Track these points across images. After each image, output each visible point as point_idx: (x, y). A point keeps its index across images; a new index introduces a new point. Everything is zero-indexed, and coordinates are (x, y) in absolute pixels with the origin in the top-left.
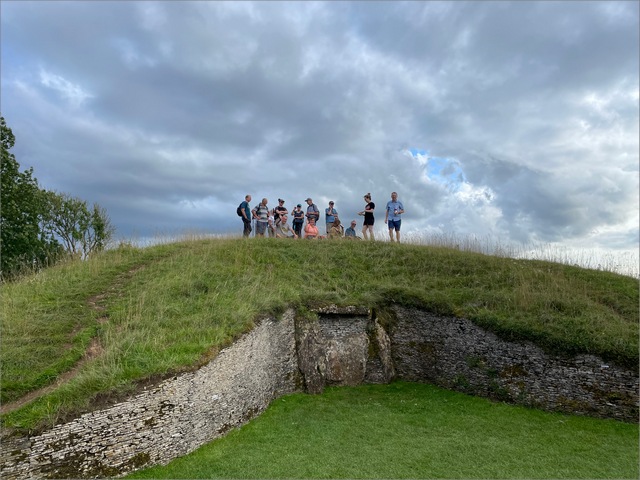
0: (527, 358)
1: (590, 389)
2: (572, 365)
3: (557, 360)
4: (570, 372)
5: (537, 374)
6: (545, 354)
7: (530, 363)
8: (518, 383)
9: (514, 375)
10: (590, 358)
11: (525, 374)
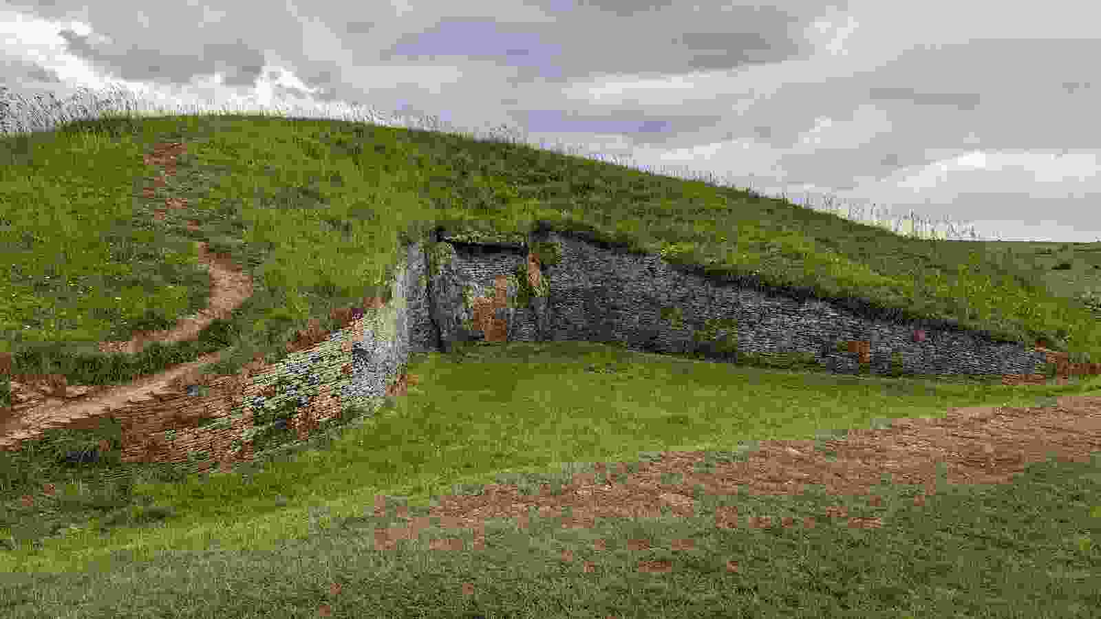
0: (740, 306)
2: (795, 313)
4: (792, 321)
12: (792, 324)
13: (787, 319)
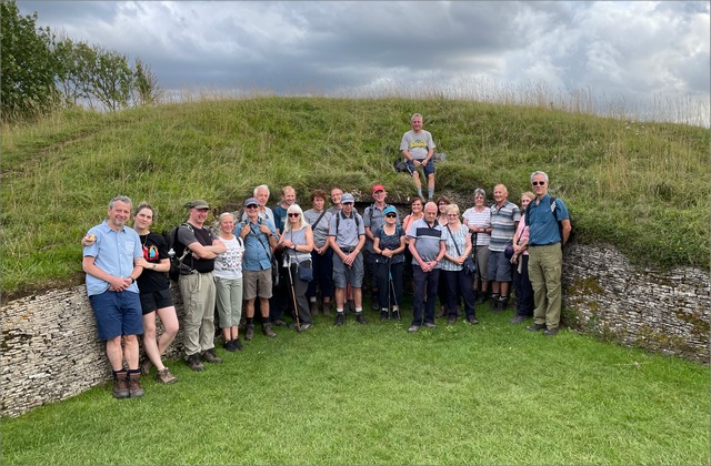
0: (605, 269)
1: (688, 318)
2: (667, 282)
3: (646, 273)
4: (662, 292)
5: (616, 292)
6: (631, 263)
7: (609, 276)
8: (590, 304)
9: (586, 292)
10: (693, 273)
11: (601, 292)
12: (663, 296)
13: (657, 289)
